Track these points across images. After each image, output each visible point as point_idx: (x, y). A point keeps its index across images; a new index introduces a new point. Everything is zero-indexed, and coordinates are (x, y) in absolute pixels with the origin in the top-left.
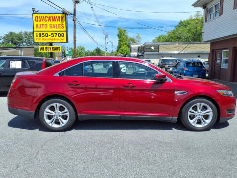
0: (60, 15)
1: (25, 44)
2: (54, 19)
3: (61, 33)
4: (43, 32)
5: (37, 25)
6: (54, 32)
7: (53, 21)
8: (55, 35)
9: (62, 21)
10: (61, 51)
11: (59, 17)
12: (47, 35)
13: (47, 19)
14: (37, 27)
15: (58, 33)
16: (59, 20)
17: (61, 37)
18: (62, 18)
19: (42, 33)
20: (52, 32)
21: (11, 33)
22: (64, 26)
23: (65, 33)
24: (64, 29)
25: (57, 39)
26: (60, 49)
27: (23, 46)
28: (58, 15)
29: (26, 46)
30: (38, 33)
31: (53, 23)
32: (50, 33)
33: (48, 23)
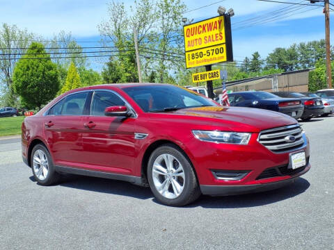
0: (217, 19)
1: (300, 65)
2: (210, 27)
3: (219, 47)
4: (196, 52)
5: (189, 42)
6: (210, 49)
7: (208, 30)
8: (211, 52)
9: (219, 28)
10: (219, 78)
11: (216, 22)
12: (201, 55)
13: (201, 29)
14: (189, 45)
15: (215, 48)
16: (215, 28)
17: (220, 55)
18: (220, 23)
19: (194, 52)
20: (207, 49)
21: (278, 51)
22: (223, 35)
23: (224, 46)
24: (224, 41)
25: (215, 59)
26: (219, 74)
27: (297, 70)
28: (214, 20)
29: (302, 69)
30: (191, 53)
31: (208, 34)
32: (204, 51)
33: (202, 36)
